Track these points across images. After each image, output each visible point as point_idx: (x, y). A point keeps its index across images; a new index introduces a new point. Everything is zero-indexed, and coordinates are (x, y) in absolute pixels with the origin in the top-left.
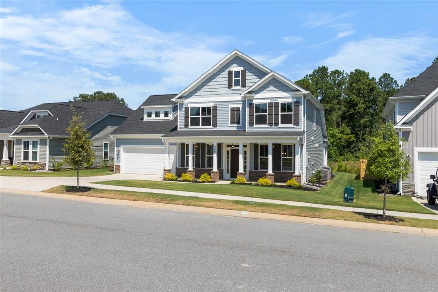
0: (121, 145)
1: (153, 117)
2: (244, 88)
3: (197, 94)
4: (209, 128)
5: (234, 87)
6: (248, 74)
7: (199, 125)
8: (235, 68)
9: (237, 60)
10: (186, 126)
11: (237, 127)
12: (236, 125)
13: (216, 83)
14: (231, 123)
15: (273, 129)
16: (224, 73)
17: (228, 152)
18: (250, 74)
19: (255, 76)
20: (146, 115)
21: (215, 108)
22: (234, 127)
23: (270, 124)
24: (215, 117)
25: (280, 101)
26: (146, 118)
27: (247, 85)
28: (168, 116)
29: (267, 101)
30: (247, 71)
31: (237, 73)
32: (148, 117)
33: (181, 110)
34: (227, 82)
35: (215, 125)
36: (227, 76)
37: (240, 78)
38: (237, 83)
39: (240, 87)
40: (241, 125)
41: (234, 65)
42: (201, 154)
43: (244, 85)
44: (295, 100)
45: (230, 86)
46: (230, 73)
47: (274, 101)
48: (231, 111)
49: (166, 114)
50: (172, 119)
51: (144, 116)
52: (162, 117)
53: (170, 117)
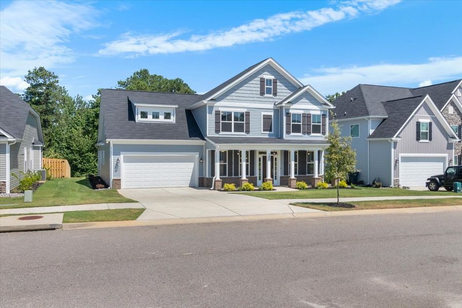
0: (121, 152)
1: (150, 118)
2: (275, 97)
3: (228, 98)
4: (242, 134)
5: (266, 95)
6: (278, 84)
7: (231, 131)
8: (268, 76)
9: (269, 68)
10: (217, 131)
11: (269, 134)
12: (268, 132)
13: (248, 89)
14: (264, 130)
15: (306, 137)
16: (256, 79)
17: (260, 159)
18: (281, 84)
19: (285, 86)
20: (140, 116)
21: (248, 114)
22: (266, 135)
23: (304, 133)
24: (248, 123)
25: (312, 113)
26: (138, 118)
27: (278, 94)
28: (170, 118)
29: (301, 112)
30: (278, 81)
31: (269, 81)
32: (142, 117)
33: (210, 113)
34: (259, 89)
35: (248, 132)
36: (259, 82)
37: (272, 87)
38: (269, 91)
39: (271, 96)
40: (272, 132)
41: (266, 73)
42: (233, 162)
43: (275, 94)
44: (322, 113)
45: (262, 93)
46: (262, 80)
47: (307, 112)
48: (264, 118)
49: (167, 116)
50: (175, 122)
51: (136, 116)
52: (162, 119)
53: (173, 120)
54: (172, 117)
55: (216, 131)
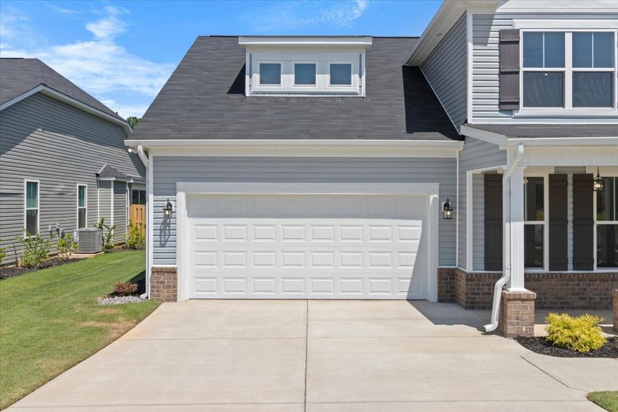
0: (179, 184)
1: (288, 83)
4: (607, 115)
7: (562, 104)
10: (508, 105)
20: (257, 77)
26: (254, 84)
28: (348, 82)
32: (262, 82)
33: (481, 40)
49: (340, 74)
50: (363, 94)
51: (247, 77)
52: (323, 83)
53: (357, 85)
54: (355, 77)
55: (501, 104)
